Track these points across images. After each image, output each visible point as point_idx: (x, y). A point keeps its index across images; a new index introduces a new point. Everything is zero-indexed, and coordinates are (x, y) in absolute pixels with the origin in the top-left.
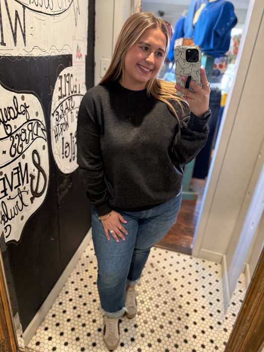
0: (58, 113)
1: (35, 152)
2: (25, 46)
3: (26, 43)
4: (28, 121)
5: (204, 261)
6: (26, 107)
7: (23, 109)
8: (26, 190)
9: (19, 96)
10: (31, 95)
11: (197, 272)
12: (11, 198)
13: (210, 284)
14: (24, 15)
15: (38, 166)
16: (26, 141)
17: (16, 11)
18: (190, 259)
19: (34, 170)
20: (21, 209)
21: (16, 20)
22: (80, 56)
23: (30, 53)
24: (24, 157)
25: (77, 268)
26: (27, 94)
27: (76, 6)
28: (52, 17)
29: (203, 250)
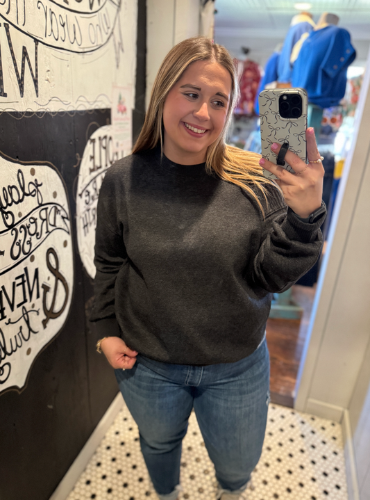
0: (89, 193)
1: (51, 251)
2: (37, 96)
3: (39, 92)
4: (41, 205)
5: (313, 419)
6: (37, 186)
7: (32, 188)
8: (36, 308)
9: (26, 169)
10: (46, 167)
11: (303, 436)
12: (12, 321)
13: (324, 458)
14: (36, 53)
15: (55, 271)
16: (38, 234)
17: (24, 48)
18: (291, 415)
19: (49, 278)
20: (26, 338)
21: (23, 59)
22: (123, 110)
23: (45, 107)
24: (32, 259)
25: (116, 425)
26: (38, 167)
27: (118, 40)
28: (80, 56)
29: (311, 400)
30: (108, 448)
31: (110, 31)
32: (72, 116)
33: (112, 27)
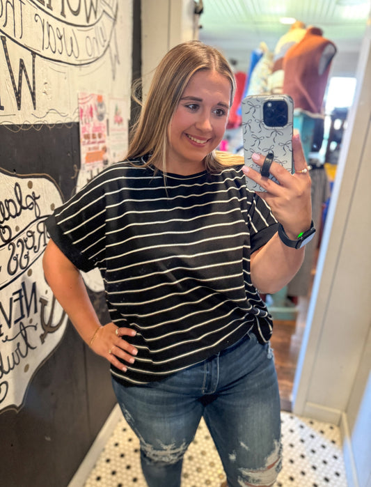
2: (35, 109)
3: (37, 104)
4: (38, 218)
5: (311, 423)
6: (35, 198)
7: (30, 201)
8: (34, 324)
9: (24, 183)
10: (44, 180)
11: (302, 441)
12: (9, 338)
13: (325, 462)
14: (34, 66)
16: (35, 248)
17: (21, 61)
18: (289, 420)
19: (46, 292)
20: (24, 354)
21: (21, 72)
22: (120, 121)
23: (43, 120)
24: (30, 273)
25: (115, 436)
26: (36, 179)
27: (114, 52)
28: (77, 69)
29: (309, 404)
30: (108, 461)
31: (106, 44)
32: (70, 128)
33: (108, 40)
